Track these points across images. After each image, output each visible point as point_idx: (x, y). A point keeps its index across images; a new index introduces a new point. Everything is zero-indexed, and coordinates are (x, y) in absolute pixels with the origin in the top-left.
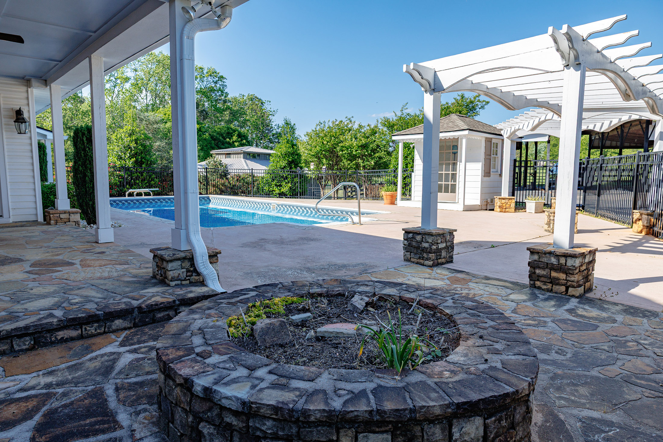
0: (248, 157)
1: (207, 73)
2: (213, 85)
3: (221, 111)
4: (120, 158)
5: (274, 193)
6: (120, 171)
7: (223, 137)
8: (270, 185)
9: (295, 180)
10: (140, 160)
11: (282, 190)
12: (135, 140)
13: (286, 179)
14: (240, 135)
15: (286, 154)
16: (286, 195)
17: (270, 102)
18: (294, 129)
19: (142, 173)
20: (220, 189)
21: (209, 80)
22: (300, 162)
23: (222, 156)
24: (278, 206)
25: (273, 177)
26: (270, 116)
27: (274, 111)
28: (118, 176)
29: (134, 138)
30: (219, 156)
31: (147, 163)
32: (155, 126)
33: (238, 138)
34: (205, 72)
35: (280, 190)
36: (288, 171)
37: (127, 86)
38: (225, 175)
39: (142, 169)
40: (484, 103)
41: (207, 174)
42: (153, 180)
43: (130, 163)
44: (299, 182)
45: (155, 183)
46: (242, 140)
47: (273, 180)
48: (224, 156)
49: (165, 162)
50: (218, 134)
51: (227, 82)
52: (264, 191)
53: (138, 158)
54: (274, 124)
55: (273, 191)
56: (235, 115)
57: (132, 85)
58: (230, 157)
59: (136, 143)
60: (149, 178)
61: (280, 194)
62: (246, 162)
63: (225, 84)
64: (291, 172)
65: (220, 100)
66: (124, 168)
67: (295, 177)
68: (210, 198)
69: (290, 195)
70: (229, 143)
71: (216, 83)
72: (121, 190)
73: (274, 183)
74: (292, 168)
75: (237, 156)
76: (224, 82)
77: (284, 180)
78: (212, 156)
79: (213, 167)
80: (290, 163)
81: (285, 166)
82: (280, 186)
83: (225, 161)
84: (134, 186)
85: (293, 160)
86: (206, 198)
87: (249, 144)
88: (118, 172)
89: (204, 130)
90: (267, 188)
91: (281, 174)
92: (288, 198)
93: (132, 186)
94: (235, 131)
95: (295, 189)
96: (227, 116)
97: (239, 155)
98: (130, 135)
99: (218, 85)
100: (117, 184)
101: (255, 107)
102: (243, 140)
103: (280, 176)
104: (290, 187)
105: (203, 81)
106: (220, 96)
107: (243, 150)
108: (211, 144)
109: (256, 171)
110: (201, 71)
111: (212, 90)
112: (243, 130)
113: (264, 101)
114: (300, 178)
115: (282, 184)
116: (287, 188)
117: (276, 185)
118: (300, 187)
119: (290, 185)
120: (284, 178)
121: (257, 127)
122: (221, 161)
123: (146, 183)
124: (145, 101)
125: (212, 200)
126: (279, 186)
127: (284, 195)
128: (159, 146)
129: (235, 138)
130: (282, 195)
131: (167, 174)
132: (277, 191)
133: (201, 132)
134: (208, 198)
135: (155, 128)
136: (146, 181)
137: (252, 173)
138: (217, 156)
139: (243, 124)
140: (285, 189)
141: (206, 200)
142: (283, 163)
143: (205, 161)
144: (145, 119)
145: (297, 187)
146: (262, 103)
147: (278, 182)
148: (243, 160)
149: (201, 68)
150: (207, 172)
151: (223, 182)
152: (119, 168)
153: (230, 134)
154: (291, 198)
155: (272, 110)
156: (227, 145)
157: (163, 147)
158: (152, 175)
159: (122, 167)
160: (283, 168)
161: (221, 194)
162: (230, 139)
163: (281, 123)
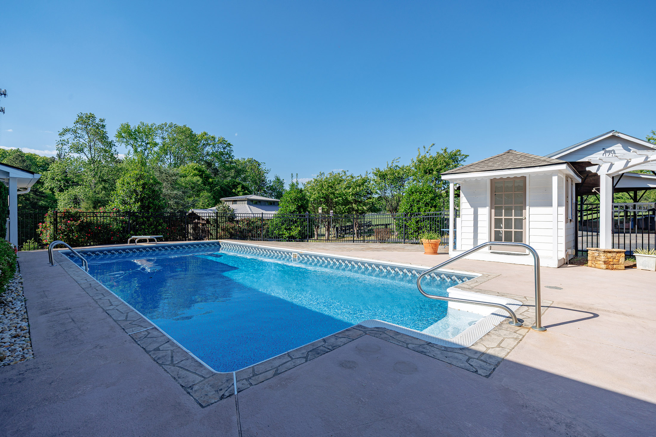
0: (251, 203)
1: (219, 141)
2: (223, 150)
3: (229, 169)
4: (124, 203)
5: (284, 236)
6: (123, 216)
7: (230, 188)
8: (279, 229)
9: (304, 223)
10: (147, 204)
11: (291, 234)
12: (143, 184)
13: (296, 223)
14: (243, 187)
15: (295, 199)
16: (296, 239)
17: (265, 163)
18: (283, 183)
19: (148, 218)
20: (230, 233)
21: (220, 146)
22: (308, 207)
23: (229, 202)
24: (301, 255)
25: (282, 221)
26: (265, 174)
27: (268, 170)
28: (122, 221)
29: (142, 182)
30: (227, 202)
31: (155, 208)
32: (173, 178)
33: (242, 189)
34: (217, 140)
35: (290, 233)
36: (298, 215)
37: (156, 149)
38: (232, 218)
39: (149, 214)
40: (464, 156)
41: (217, 218)
42: (160, 225)
43: (135, 208)
44: (308, 226)
45: (163, 228)
46: (244, 191)
47: (283, 224)
48: (231, 202)
49: (181, 207)
50: (226, 186)
51: (233, 148)
52: (274, 234)
53: (145, 203)
54: (268, 180)
55: (283, 234)
56: (239, 172)
57: (160, 148)
58: (236, 204)
59: (144, 188)
60: (156, 223)
61: (289, 237)
62: (249, 207)
63: (232, 149)
64: (300, 216)
65: (227, 161)
66: (129, 213)
67: (304, 221)
68: (220, 244)
69: (299, 238)
70: (234, 193)
71: (224, 148)
72: (124, 236)
73: (284, 226)
74: (301, 212)
75: (242, 202)
76: (231, 148)
77: (294, 224)
78: (221, 203)
79: (222, 212)
80: (299, 208)
81: (295, 210)
82: (290, 229)
83: (232, 206)
84: (139, 232)
85: (301, 204)
86: (216, 244)
87: (250, 193)
88: (121, 218)
89: (216, 183)
90: (276, 232)
91: (291, 217)
92: (298, 241)
93: (137, 231)
94: (239, 184)
95: (304, 232)
96: (232, 173)
97: (244, 202)
98: (137, 180)
99: (226, 150)
100: (119, 230)
101: (253, 168)
102: (246, 190)
103: (289, 220)
104: (299, 231)
105: (215, 147)
106: (227, 158)
107: (248, 197)
108: (221, 193)
109: (266, 215)
110: (213, 139)
111: (222, 154)
112: (244, 184)
113: (260, 163)
114: (309, 222)
115: (291, 228)
116: (297, 232)
117: (285, 229)
118: (309, 231)
119: (299, 228)
120: (294, 222)
121: (255, 182)
122: (229, 206)
123: (153, 228)
124: (169, 160)
125: (222, 246)
126: (288, 229)
127: (294, 239)
128: (176, 194)
129: (239, 189)
130: (291, 238)
131: (176, 219)
132: (287, 235)
133: (213, 184)
134: (218, 243)
135: (174, 180)
136: (153, 227)
137: (262, 217)
138: (225, 203)
139: (245, 179)
140: (294, 233)
141: (216, 246)
142: (293, 208)
143: (215, 206)
144: (165, 172)
145: (306, 230)
146: (259, 165)
147: (287, 226)
148: (247, 206)
149: (213, 137)
150: (217, 216)
151: (233, 226)
152: (123, 212)
153: (235, 186)
154: (300, 241)
155: (266, 169)
156: (234, 195)
157: (179, 195)
158: (160, 220)
159: (127, 212)
160: (293, 213)
161: (231, 238)
162: (236, 190)
163: (273, 179)
